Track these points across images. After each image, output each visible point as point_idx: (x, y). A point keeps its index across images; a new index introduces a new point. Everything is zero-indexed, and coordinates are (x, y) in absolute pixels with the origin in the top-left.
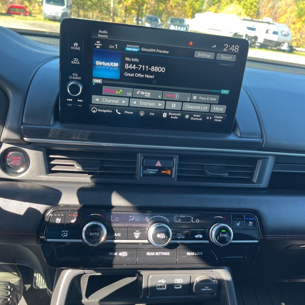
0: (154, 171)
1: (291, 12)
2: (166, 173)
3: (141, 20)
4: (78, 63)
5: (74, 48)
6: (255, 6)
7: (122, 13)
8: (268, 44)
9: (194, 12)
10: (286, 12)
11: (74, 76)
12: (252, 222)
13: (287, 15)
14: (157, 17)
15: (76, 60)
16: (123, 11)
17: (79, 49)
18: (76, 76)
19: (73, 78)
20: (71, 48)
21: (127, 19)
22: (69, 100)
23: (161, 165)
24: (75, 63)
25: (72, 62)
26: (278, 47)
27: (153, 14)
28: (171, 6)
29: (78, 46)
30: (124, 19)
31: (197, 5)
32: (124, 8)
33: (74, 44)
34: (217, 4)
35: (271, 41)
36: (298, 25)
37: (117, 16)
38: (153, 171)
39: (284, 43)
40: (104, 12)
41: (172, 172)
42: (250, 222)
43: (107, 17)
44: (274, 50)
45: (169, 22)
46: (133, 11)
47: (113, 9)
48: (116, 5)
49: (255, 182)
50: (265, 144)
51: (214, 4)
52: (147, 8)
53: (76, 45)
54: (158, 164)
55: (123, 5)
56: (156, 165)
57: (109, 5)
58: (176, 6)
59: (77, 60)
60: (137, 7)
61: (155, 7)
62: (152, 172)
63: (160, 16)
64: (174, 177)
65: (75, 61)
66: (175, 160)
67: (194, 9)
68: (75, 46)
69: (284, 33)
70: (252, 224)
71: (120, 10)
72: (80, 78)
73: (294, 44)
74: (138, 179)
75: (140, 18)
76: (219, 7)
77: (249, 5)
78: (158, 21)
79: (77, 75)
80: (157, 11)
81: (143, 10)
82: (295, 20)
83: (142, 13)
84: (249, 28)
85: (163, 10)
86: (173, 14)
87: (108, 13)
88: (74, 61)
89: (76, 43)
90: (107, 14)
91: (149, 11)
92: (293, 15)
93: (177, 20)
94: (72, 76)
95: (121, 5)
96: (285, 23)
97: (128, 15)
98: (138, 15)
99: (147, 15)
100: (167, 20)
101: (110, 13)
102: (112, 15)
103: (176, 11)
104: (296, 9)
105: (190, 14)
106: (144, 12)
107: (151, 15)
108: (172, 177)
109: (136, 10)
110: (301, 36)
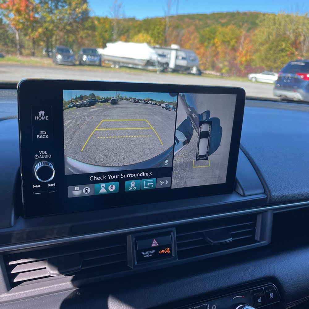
0: (151, 254)
1: (194, 39)
2: (165, 252)
3: (52, 52)
4: (47, 136)
5: (40, 118)
6: (162, 35)
7: (29, 45)
8: (179, 69)
9: (105, 41)
10: (190, 39)
11: (42, 154)
12: (273, 294)
13: (191, 42)
14: (68, 48)
15: (43, 133)
16: (31, 44)
17: (46, 118)
18: (45, 154)
19: (40, 157)
20: (36, 118)
21: (36, 51)
22: (36, 186)
23: (158, 245)
24: (41, 137)
25: (38, 137)
26: (188, 71)
27: (64, 45)
28: (81, 37)
29: (45, 115)
30: (32, 51)
31: (107, 36)
32: (31, 40)
33: (39, 113)
34: (126, 34)
35: (181, 67)
36: (202, 50)
37: (25, 49)
38: (149, 254)
39: (192, 67)
40: (10, 44)
41: (170, 250)
42: (271, 294)
43: (13, 49)
44: (185, 74)
45: (81, 53)
46: (42, 43)
47: (19, 42)
48: (22, 37)
49: (258, 239)
50: (270, 200)
51: (123, 34)
52: (56, 40)
53: (42, 114)
54: (155, 244)
55: (30, 37)
56: (152, 246)
57: (15, 37)
58: (86, 37)
59: (45, 133)
60: (45, 39)
61: (64, 39)
62: (148, 256)
63: (71, 46)
64: (174, 256)
65: (42, 135)
66: (172, 234)
67: (104, 39)
68: (40, 115)
69: (191, 58)
70: (273, 296)
71: (26, 42)
72: (50, 156)
73: (202, 68)
74: (132, 268)
75: (50, 50)
76: (128, 37)
77: (156, 34)
78: (69, 52)
79: (45, 152)
80: (67, 42)
81: (52, 41)
82: (198, 46)
83: (52, 45)
84: (160, 55)
85: (74, 41)
86: (84, 45)
87: (14, 45)
88: (40, 135)
89: (41, 111)
90: (12, 47)
91: (58, 42)
92: (196, 41)
93: (89, 50)
94: (39, 155)
95: (27, 38)
96: (190, 48)
97: (36, 47)
98: (48, 47)
99: (58, 46)
100: (79, 51)
101: (16, 45)
102: (18, 47)
103: (87, 42)
104: (198, 35)
105: (101, 44)
106: (54, 43)
107: (61, 47)
108: (173, 256)
109: (44, 41)
110: (206, 60)
